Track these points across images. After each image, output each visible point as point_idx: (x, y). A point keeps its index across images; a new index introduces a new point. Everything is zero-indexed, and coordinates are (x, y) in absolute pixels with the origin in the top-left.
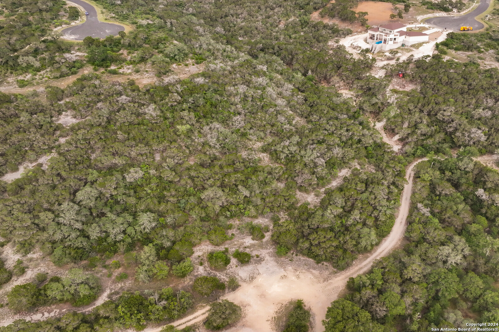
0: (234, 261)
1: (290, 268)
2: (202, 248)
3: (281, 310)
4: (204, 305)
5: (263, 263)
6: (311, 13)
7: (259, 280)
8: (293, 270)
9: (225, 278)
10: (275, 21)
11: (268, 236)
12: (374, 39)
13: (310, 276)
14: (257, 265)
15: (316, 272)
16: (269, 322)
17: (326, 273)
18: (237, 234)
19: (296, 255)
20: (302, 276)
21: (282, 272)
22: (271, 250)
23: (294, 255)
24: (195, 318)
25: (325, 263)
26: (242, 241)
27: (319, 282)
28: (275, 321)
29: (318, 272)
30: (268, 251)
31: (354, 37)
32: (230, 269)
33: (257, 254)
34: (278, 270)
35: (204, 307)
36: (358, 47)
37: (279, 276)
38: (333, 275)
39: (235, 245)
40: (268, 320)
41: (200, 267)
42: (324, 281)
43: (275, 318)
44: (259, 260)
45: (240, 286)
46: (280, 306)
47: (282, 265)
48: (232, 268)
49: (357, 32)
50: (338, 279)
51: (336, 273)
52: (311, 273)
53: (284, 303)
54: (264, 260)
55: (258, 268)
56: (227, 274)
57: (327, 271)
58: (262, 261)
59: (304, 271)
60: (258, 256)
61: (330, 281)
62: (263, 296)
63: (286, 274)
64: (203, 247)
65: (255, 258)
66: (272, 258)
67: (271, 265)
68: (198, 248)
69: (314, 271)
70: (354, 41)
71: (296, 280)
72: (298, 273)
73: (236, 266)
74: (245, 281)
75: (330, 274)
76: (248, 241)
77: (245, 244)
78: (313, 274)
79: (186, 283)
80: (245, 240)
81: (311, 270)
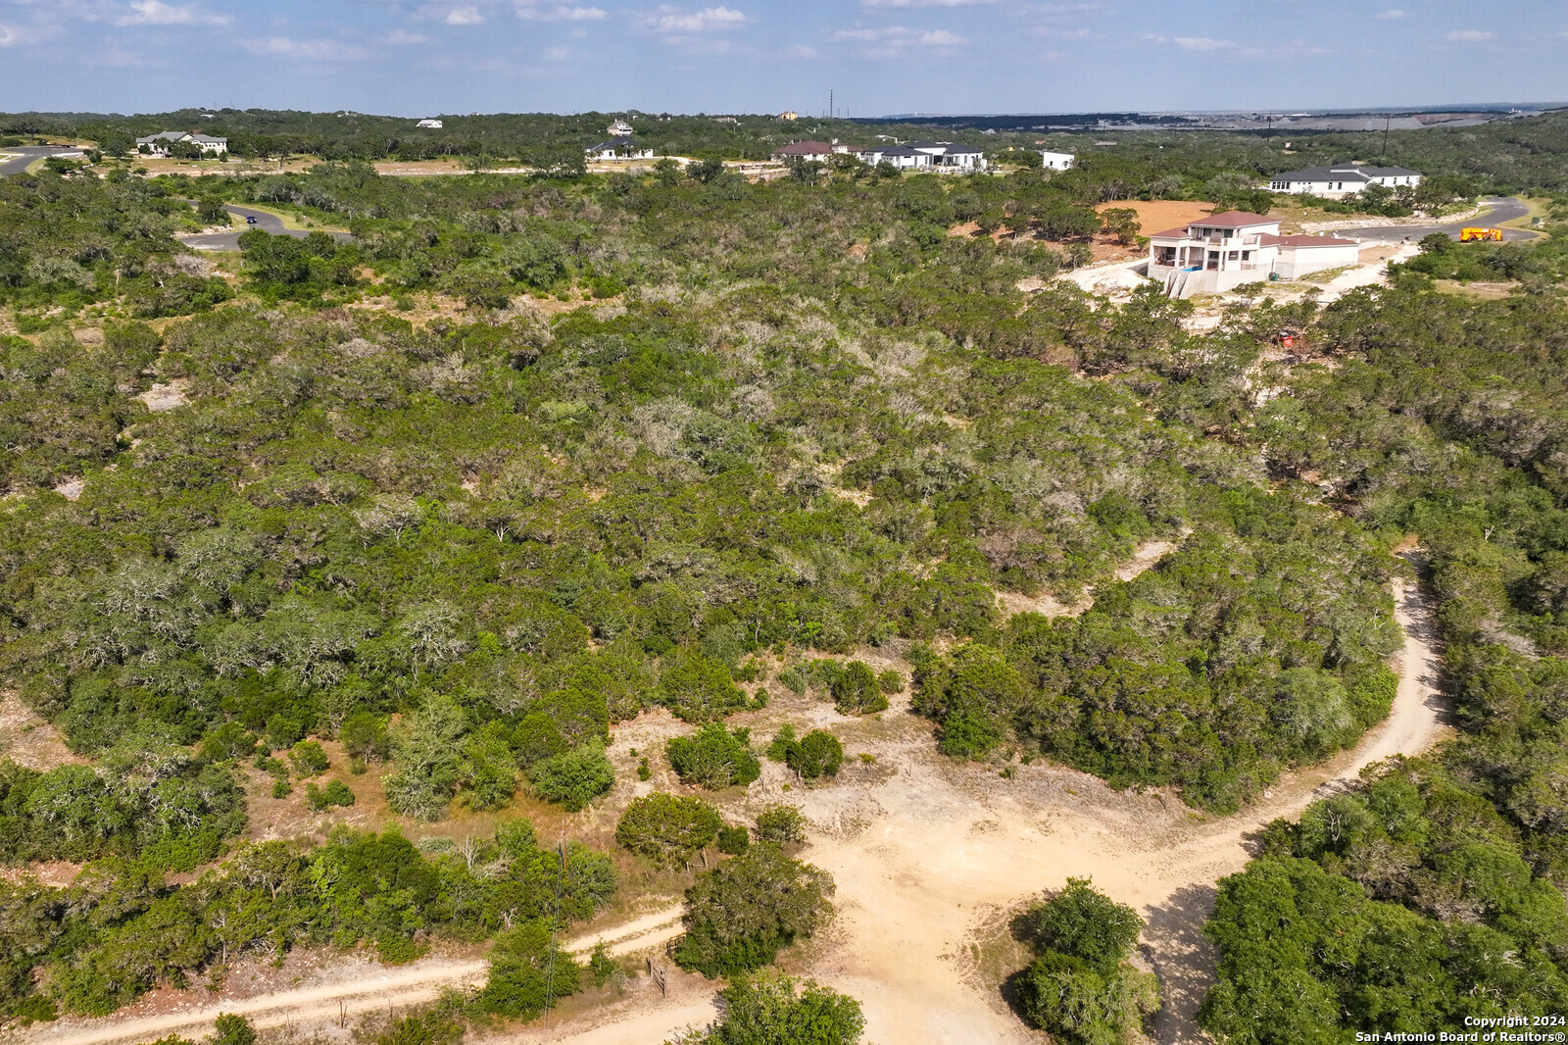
0: (773, 771)
1: (1008, 799)
2: (642, 731)
3: (996, 925)
4: (665, 899)
5: (892, 781)
6: (947, 227)
7: (884, 832)
8: (1019, 808)
9: (742, 819)
10: (835, 243)
11: (898, 704)
12: (1173, 264)
13: (1095, 827)
14: (867, 785)
15: (1122, 817)
16: (952, 963)
17: (1162, 821)
18: (776, 696)
19: (1025, 761)
20: (1062, 827)
21: (977, 812)
22: (918, 743)
23: (1017, 759)
24: (629, 938)
25: (1150, 790)
26: (799, 715)
27: (1138, 846)
28: (976, 957)
29: (1128, 815)
30: (907, 746)
31: (1097, 270)
32: (763, 796)
33: (863, 751)
34: (956, 804)
35: (663, 906)
36: (1119, 289)
37: (965, 824)
38: (1190, 829)
39: (772, 725)
40: (946, 957)
41: (639, 784)
42: (1159, 844)
43: (974, 948)
44: (875, 771)
45: (810, 845)
46: (987, 914)
47: (971, 789)
48: (768, 791)
49: (1107, 258)
50: (1214, 840)
51: (1202, 821)
52: (1098, 817)
53: (1006, 906)
54: (894, 773)
55: (875, 796)
56: (748, 808)
57: (1164, 816)
58: (887, 775)
59: (1065, 810)
60: (867, 760)
61: (1184, 847)
62: (907, 879)
63: (991, 817)
64: (649, 728)
65: (859, 764)
66: (929, 768)
67: (925, 788)
68: (627, 731)
69: (1108, 813)
70: (1105, 277)
71: (1038, 837)
72: (1042, 815)
73: (786, 788)
74: (825, 831)
75: (1179, 823)
76: (824, 717)
77: (811, 724)
78: (1107, 822)
79: (585, 828)
80: (808, 714)
81: (1095, 808)
